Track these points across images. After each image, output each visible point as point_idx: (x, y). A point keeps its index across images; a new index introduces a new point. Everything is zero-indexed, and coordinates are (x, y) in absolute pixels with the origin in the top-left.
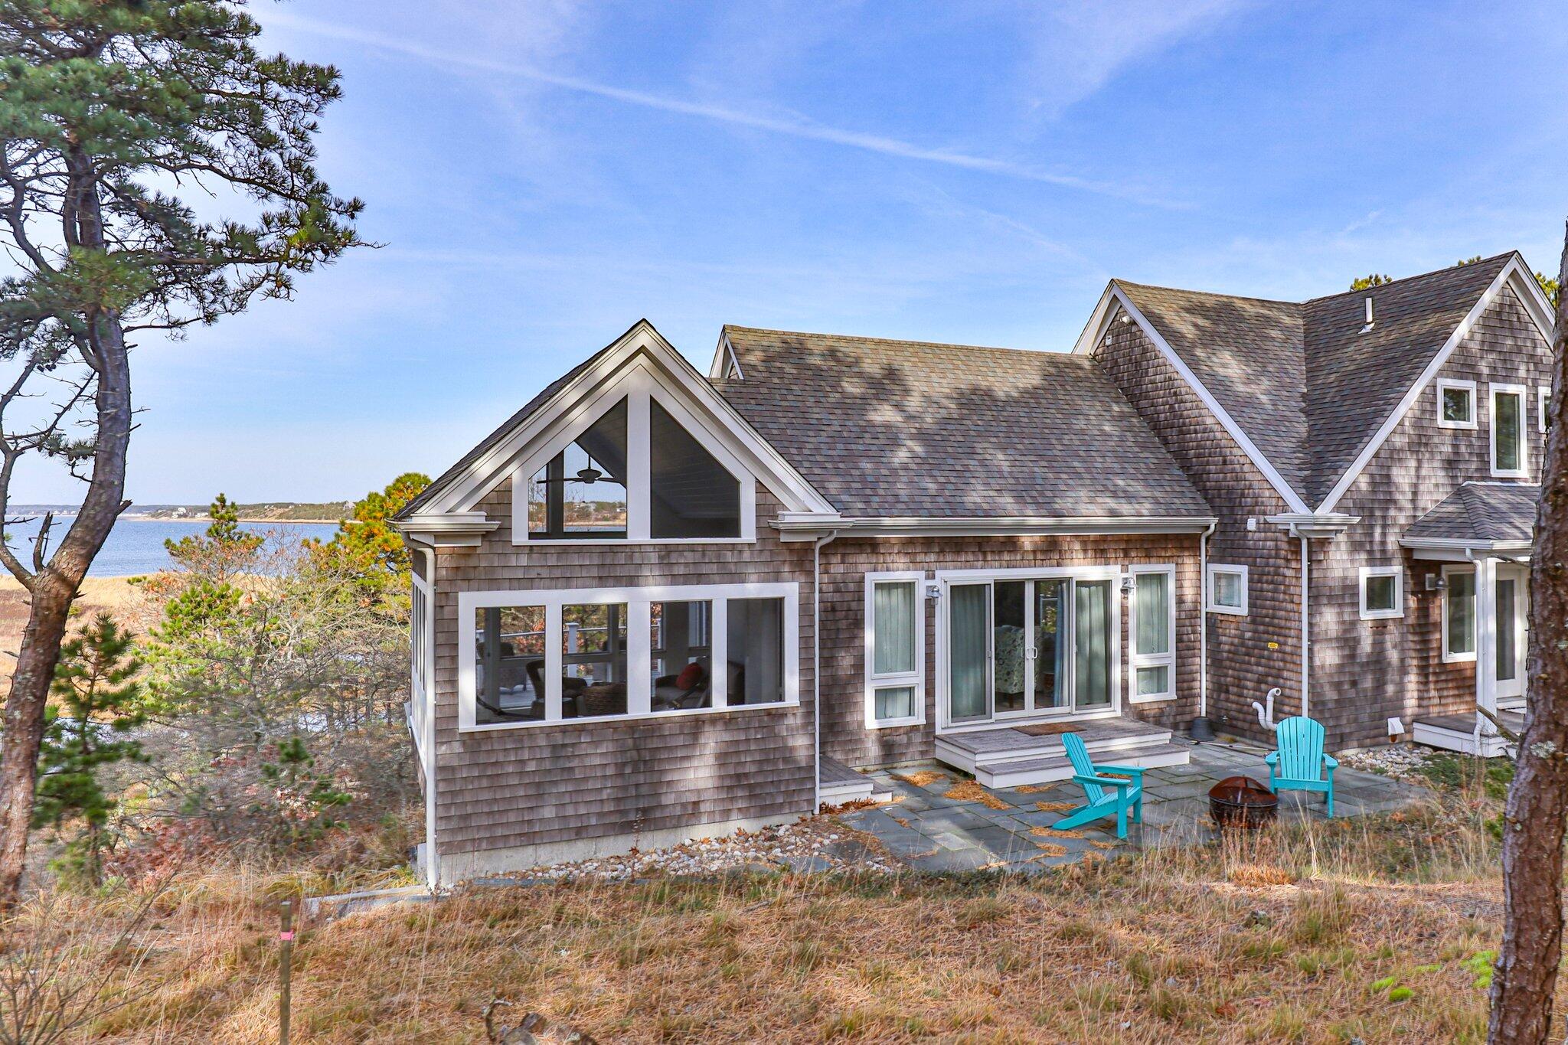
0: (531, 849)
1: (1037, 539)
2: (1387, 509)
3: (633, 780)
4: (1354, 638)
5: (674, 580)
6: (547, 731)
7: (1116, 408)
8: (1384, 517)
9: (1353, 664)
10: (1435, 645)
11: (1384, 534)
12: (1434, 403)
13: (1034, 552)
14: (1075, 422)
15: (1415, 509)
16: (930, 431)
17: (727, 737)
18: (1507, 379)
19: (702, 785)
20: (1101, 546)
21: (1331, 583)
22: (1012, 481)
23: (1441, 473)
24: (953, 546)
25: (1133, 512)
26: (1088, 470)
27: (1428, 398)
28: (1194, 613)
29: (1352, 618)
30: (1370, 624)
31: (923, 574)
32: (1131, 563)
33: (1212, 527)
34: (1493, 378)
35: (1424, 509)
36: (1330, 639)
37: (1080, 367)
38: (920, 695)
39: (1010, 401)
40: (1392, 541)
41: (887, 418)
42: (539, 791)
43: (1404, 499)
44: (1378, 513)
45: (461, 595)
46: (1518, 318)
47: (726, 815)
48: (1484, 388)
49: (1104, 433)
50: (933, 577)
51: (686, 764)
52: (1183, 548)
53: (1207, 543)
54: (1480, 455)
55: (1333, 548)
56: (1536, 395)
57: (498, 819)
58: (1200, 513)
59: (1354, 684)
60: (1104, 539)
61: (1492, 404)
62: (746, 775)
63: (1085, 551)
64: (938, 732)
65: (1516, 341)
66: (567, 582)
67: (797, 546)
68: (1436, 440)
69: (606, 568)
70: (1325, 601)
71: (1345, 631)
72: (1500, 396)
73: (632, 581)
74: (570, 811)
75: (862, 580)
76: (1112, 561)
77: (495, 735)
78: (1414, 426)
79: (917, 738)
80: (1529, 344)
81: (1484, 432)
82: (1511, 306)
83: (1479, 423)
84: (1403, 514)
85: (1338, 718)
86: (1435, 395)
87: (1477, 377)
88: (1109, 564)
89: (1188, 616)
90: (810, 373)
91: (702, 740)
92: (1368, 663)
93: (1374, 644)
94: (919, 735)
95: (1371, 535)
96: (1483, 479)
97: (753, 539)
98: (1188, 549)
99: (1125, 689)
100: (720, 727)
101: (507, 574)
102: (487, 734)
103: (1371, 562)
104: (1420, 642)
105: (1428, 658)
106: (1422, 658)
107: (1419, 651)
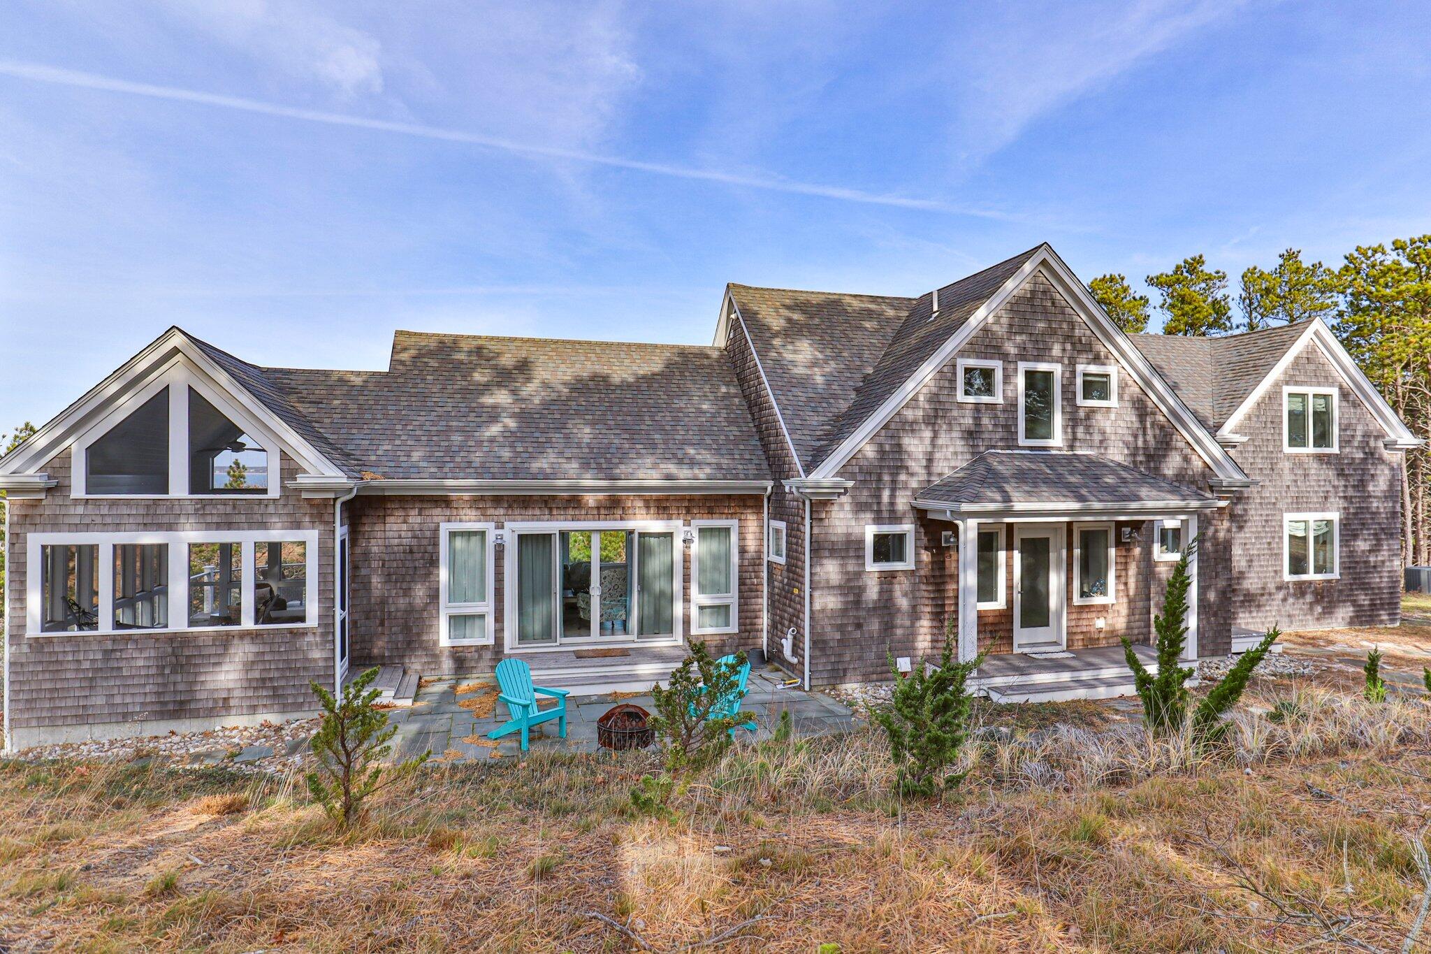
0: (86, 728)
1: (601, 498)
2: (898, 474)
3: (172, 678)
4: (860, 587)
5: (208, 526)
6: (98, 639)
7: (724, 389)
8: (894, 482)
9: (857, 609)
10: (951, 594)
11: (893, 496)
12: (953, 381)
13: (598, 508)
14: (676, 401)
15: (929, 474)
16: (532, 411)
17: (254, 649)
18: (1038, 358)
19: (231, 685)
20: (662, 504)
21: (834, 538)
22: (587, 450)
23: (960, 443)
24: (522, 503)
25: (690, 476)
26: (666, 442)
27: (946, 376)
28: (757, 562)
29: (856, 569)
30: (876, 575)
31: (492, 525)
32: (693, 519)
33: (769, 489)
34: (1023, 358)
35: (940, 475)
36: (833, 587)
37: (707, 357)
38: (490, 621)
39: (624, 386)
40: (902, 502)
41: (500, 401)
42: (91, 684)
43: (917, 466)
44: (886, 478)
45: (28, 535)
46: (1053, 303)
47: (253, 709)
48: (1012, 366)
49: (700, 411)
50: (503, 527)
51: (218, 669)
52: (746, 507)
53: (769, 502)
54: (1006, 427)
55: (835, 508)
56: (1073, 372)
57: (58, 703)
58: (757, 477)
59: (859, 626)
60: (667, 499)
61: (1021, 381)
62: (271, 679)
63: (648, 508)
64: (507, 651)
65: (1050, 324)
66: (117, 527)
67: (316, 502)
68: (955, 413)
69: (150, 517)
70: (827, 554)
71: (849, 580)
72: (1030, 375)
73: (170, 527)
74: (118, 700)
75: (437, 530)
76: (674, 516)
77: (56, 640)
78: (930, 401)
79: (488, 655)
80: (1065, 326)
81: (1011, 406)
82: (1044, 292)
83: (1004, 398)
84: (915, 478)
85: (840, 655)
86: (955, 374)
87: (1004, 357)
88: (671, 519)
89: (750, 565)
90: (451, 366)
91: (232, 651)
92: (874, 609)
93: (881, 592)
94: (489, 653)
95: (879, 497)
96: (1009, 448)
97: (277, 495)
98: (751, 507)
99: (687, 622)
100: (247, 640)
101: (67, 520)
102: (49, 641)
103: (878, 520)
104: (934, 591)
105: (943, 605)
106: (936, 605)
107: (933, 599)
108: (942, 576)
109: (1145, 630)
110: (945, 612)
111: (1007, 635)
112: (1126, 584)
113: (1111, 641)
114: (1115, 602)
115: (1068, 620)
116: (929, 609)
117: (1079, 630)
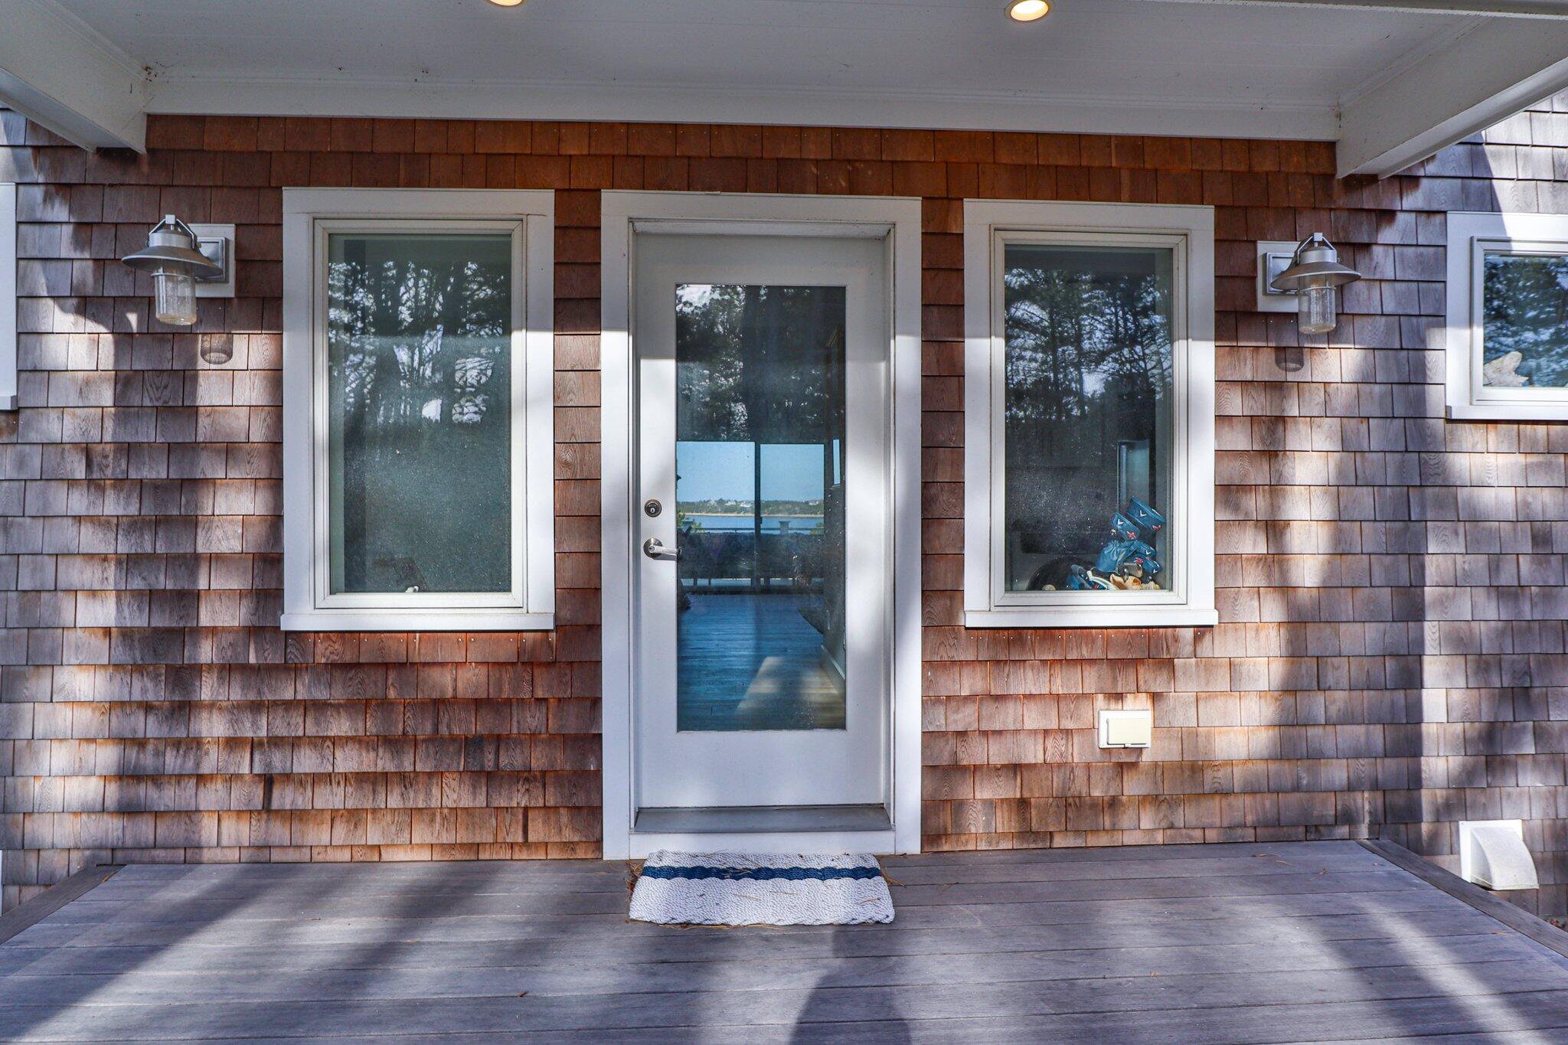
104: (134, 525)
105: (188, 599)
106: (152, 597)
107: (129, 563)
108: (181, 450)
109: (1391, 767)
110: (197, 632)
111: (562, 761)
112: (1274, 528)
113: (1185, 815)
114: (1212, 618)
115: (929, 702)
116: (103, 613)
117: (997, 753)
